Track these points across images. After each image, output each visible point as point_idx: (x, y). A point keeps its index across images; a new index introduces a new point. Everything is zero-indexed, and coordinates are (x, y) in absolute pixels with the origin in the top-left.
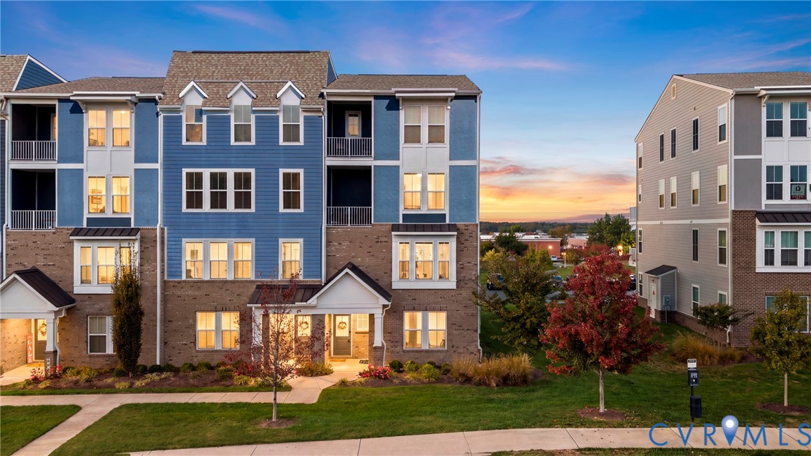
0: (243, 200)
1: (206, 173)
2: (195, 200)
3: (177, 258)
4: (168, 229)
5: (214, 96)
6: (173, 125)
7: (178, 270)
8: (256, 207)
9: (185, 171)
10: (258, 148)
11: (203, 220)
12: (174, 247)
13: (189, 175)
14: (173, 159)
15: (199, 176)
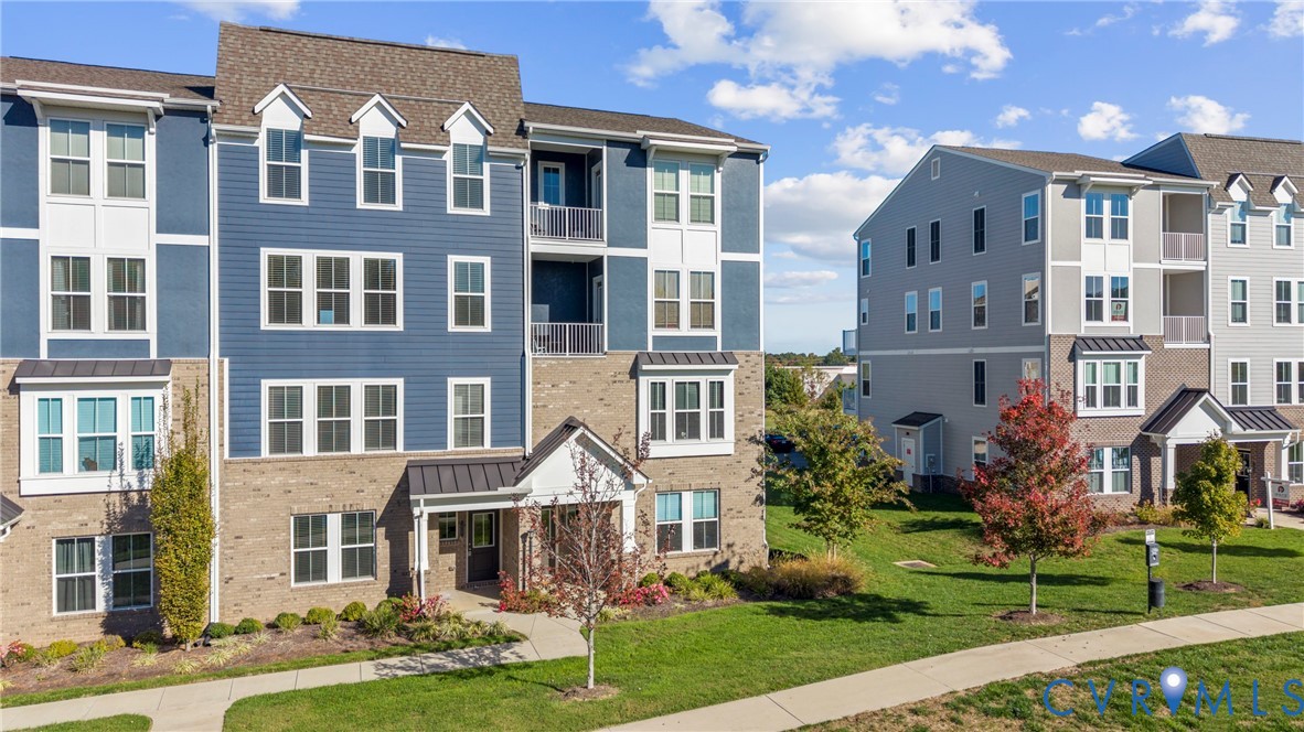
0: (379, 309)
1: (309, 258)
2: (286, 308)
3: (249, 417)
4: (230, 363)
5: (323, 115)
6: (239, 164)
7: (252, 439)
8: (405, 322)
9: (266, 253)
10: (407, 216)
11: (304, 345)
12: (244, 395)
13: (275, 262)
14: (241, 229)
15: (295, 263)
